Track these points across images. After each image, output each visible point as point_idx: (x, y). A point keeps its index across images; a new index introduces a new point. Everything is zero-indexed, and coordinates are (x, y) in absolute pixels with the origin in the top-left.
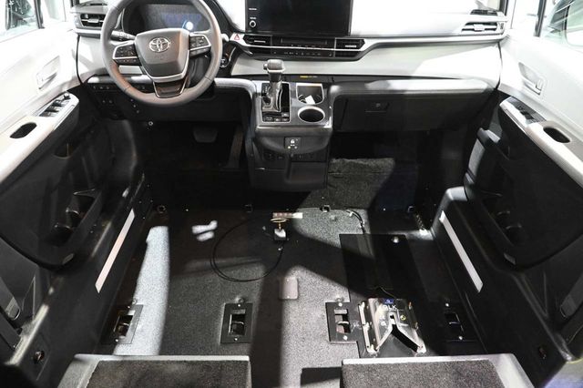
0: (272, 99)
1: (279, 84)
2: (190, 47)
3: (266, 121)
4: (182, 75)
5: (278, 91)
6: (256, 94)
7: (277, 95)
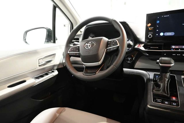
0: (162, 85)
1: (168, 75)
2: (107, 47)
3: (156, 102)
4: (100, 63)
5: (167, 80)
6: (149, 80)
7: (166, 82)
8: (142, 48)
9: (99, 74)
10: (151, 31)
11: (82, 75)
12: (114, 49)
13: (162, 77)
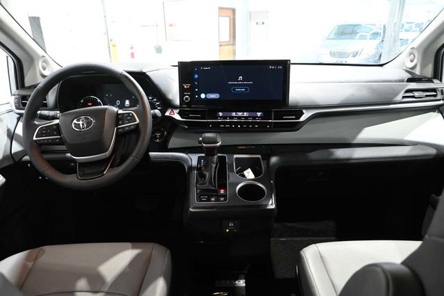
0: (207, 174)
1: (216, 157)
2: (117, 124)
3: (201, 201)
4: (107, 154)
5: (214, 165)
6: (191, 168)
7: (213, 170)
8: (177, 117)
9: (109, 173)
10: (187, 90)
11: (76, 179)
12: (130, 129)
13: (207, 162)
